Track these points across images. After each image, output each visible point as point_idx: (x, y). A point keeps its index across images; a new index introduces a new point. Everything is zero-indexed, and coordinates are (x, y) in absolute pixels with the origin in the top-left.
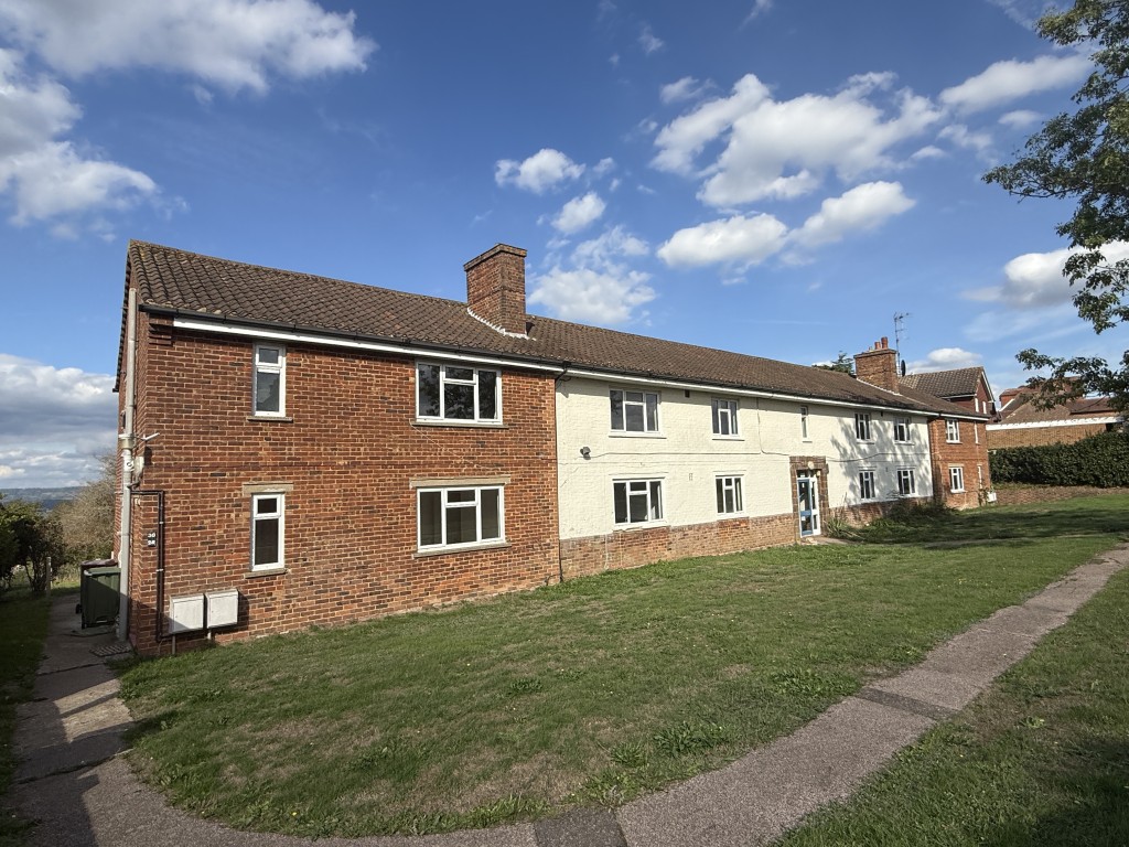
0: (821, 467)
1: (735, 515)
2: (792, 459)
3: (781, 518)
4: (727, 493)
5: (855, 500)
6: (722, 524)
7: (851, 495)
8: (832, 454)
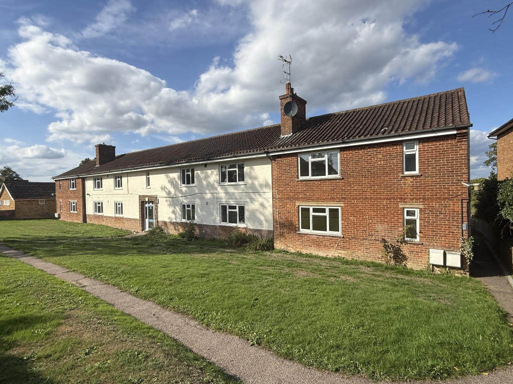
0: (154, 200)
1: (121, 216)
2: (140, 196)
3: (135, 219)
4: (119, 208)
5: (176, 219)
6: (116, 218)
7: (173, 216)
8: (161, 195)
